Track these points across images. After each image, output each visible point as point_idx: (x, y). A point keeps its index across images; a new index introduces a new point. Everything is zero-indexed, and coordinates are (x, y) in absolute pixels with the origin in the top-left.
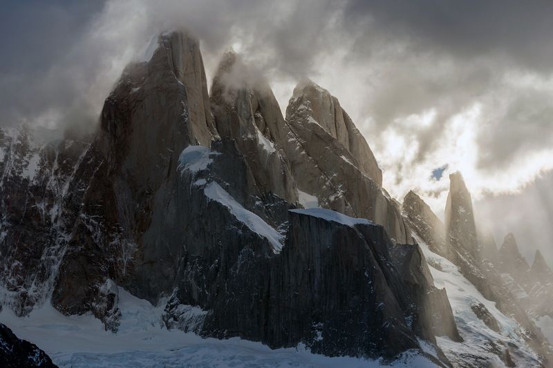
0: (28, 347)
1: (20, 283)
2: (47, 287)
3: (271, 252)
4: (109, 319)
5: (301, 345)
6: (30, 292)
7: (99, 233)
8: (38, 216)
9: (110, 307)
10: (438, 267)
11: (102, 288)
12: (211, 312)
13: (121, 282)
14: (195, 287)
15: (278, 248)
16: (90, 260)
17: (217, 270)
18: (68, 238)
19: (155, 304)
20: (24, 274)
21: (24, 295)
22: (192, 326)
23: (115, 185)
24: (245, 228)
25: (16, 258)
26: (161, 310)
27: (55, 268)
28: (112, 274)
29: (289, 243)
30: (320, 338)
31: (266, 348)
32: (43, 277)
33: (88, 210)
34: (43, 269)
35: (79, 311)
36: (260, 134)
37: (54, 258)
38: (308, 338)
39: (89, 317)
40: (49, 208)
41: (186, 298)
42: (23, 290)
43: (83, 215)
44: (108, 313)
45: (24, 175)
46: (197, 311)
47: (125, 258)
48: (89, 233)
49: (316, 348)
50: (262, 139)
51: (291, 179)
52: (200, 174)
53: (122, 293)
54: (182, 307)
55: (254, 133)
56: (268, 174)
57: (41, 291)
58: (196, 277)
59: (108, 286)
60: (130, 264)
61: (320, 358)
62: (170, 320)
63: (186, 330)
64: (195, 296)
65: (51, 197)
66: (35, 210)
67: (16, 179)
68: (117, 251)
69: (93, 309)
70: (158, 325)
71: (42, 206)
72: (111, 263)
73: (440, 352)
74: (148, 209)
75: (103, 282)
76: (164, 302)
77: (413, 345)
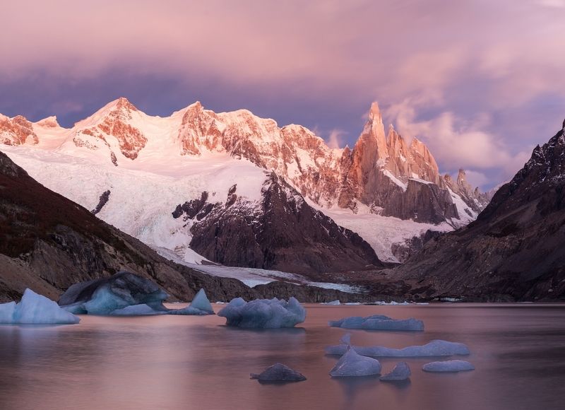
1: (329, 199)
2: (337, 200)
3: (403, 191)
4: (354, 210)
5: (411, 219)
7: (352, 184)
8: (334, 179)
9: (355, 206)
11: (353, 201)
12: (384, 209)
13: (359, 199)
14: (380, 201)
15: (405, 190)
16: (349, 192)
17: (387, 196)
18: (342, 185)
19: (368, 206)
20: (330, 196)
21: (330, 202)
22: (379, 213)
23: (357, 170)
24: (395, 184)
25: (327, 191)
26: (369, 208)
27: (339, 194)
28: (356, 197)
29: (408, 188)
30: (416, 217)
31: (400, 220)
32: (335, 197)
34: (336, 194)
35: (346, 207)
37: (338, 191)
38: (413, 217)
39: (348, 209)
40: (337, 177)
41: (377, 205)
43: (348, 179)
44: (353, 207)
45: (331, 167)
46: (380, 208)
47: (360, 192)
48: (349, 184)
49: (415, 220)
50: (402, 157)
51: (410, 170)
52: (382, 167)
53: (358, 202)
54: (376, 207)
55: (399, 155)
56: (403, 168)
57: (335, 201)
58: (381, 198)
59: (355, 200)
62: (373, 211)
63: (377, 214)
64: (380, 204)
65: (338, 173)
66: (333, 177)
67: (328, 167)
68: (357, 190)
69: (350, 207)
70: (369, 212)
71: (335, 176)
72: (355, 193)
73: (452, 222)
74: (367, 177)
76: (371, 205)
77: (444, 220)
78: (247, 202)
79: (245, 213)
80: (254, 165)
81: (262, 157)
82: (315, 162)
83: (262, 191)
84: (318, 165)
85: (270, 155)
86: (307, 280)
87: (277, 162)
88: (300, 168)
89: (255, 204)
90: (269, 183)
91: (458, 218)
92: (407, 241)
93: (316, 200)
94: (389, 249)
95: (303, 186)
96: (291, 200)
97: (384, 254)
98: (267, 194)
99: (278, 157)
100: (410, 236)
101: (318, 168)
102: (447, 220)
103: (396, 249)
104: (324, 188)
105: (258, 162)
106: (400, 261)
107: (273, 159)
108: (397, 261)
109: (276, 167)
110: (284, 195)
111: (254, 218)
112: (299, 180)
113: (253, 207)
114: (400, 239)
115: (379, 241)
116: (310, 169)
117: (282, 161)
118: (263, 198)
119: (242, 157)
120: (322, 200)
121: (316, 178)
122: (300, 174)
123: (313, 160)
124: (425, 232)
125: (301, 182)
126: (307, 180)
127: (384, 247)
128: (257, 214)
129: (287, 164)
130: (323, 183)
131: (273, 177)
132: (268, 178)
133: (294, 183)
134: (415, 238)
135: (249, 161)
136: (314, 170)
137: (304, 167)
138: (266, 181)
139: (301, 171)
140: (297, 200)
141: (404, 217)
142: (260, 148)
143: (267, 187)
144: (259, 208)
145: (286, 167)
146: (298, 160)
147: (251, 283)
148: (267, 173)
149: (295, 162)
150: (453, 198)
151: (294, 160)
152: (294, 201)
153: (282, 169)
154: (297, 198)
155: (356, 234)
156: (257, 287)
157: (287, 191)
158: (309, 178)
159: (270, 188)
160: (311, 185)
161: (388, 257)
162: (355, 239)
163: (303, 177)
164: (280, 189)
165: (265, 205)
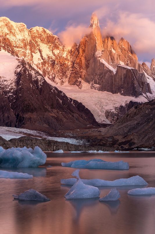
0: (61, 92)
1: (62, 78)
2: (67, 79)
3: (113, 74)
4: (80, 86)
5: (119, 93)
6: (64, 80)
7: (78, 68)
8: (66, 64)
9: (80, 84)
10: (148, 78)
11: (78, 80)
12: (101, 86)
13: (83, 79)
14: (97, 80)
15: (115, 73)
16: (76, 74)
17: (102, 77)
18: (72, 69)
19: (89, 84)
20: (62, 76)
21: (62, 81)
22: (96, 89)
23: (82, 59)
24: (108, 69)
25: (61, 73)
26: (90, 85)
27: (69, 75)
28: (81, 77)
29: (117, 72)
30: (123, 92)
31: (112, 94)
32: (66, 77)
33: (76, 64)
34: (67, 75)
35: (74, 84)
36: (112, 49)
37: (69, 73)
38: (120, 92)
39: (75, 85)
40: (68, 63)
41: (96, 83)
42: (62, 80)
43: (75, 65)
44: (79, 85)
45: (63, 56)
46: (98, 85)
47: (83, 74)
48: (76, 68)
49: (122, 94)
50: (113, 50)
51: (118, 59)
52: (99, 57)
53: (82, 81)
54: (95, 85)
55: (111, 49)
56: (114, 57)
57: (66, 80)
58: (98, 79)
59: (80, 79)
60: (85, 75)
61: (123, 96)
62: (93, 87)
63: (95, 89)
64: (97, 82)
65: (69, 60)
66: (65, 63)
67: (61, 56)
68: (82, 72)
69: (76, 84)
70: (90, 88)
71: (66, 62)
72: (80, 75)
73: (147, 96)
74: (88, 64)
75: (79, 79)
76: (91, 83)
77: (141, 94)
78: (5, 81)
79: (3, 88)
80: (10, 54)
81: (16, 49)
82: (53, 52)
83: (15, 73)
84: (54, 55)
85: (21, 48)
86: (46, 135)
87: (26, 53)
88: (42, 56)
89: (10, 82)
90: (20, 67)
91: (151, 93)
92: (116, 108)
93: (53, 79)
94: (103, 114)
95: (44, 70)
96: (35, 79)
97: (101, 118)
98: (19, 75)
99: (26, 49)
100: (118, 105)
101: (54, 57)
102: (143, 94)
103: (108, 114)
104: (59, 71)
105: (13, 53)
106: (111, 122)
107: (23, 50)
108: (109, 122)
109: (25, 56)
110: (30, 76)
111: (9, 92)
112: (41, 65)
113: (9, 84)
114: (111, 107)
115: (97, 109)
116: (49, 57)
117: (30, 52)
118: (16, 77)
119: (2, 49)
120: (57, 80)
121: (53, 64)
122: (42, 61)
123: (51, 51)
124: (128, 102)
125: (43, 67)
126: (47, 65)
127: (100, 113)
128: (11, 89)
129: (33, 54)
130: (57, 67)
131: (23, 63)
132: (19, 64)
133: (38, 67)
134: (121, 107)
135: (7, 52)
136: (52, 58)
137: (45, 56)
138: (18, 66)
139: (42, 59)
140: (39, 79)
141: (114, 92)
142: (14, 43)
143: (19, 70)
144: (13, 84)
145: (32, 56)
146: (40, 51)
147: (8, 137)
148: (19, 60)
149: (39, 53)
150: (147, 79)
151: (38, 51)
152: (37, 79)
153: (30, 57)
154: (39, 78)
155: (81, 103)
156: (11, 140)
157: (33, 73)
158: (48, 64)
159: (21, 71)
160: (49, 68)
161: (103, 119)
162: (80, 107)
163: (44, 63)
164: (28, 71)
165: (17, 83)
